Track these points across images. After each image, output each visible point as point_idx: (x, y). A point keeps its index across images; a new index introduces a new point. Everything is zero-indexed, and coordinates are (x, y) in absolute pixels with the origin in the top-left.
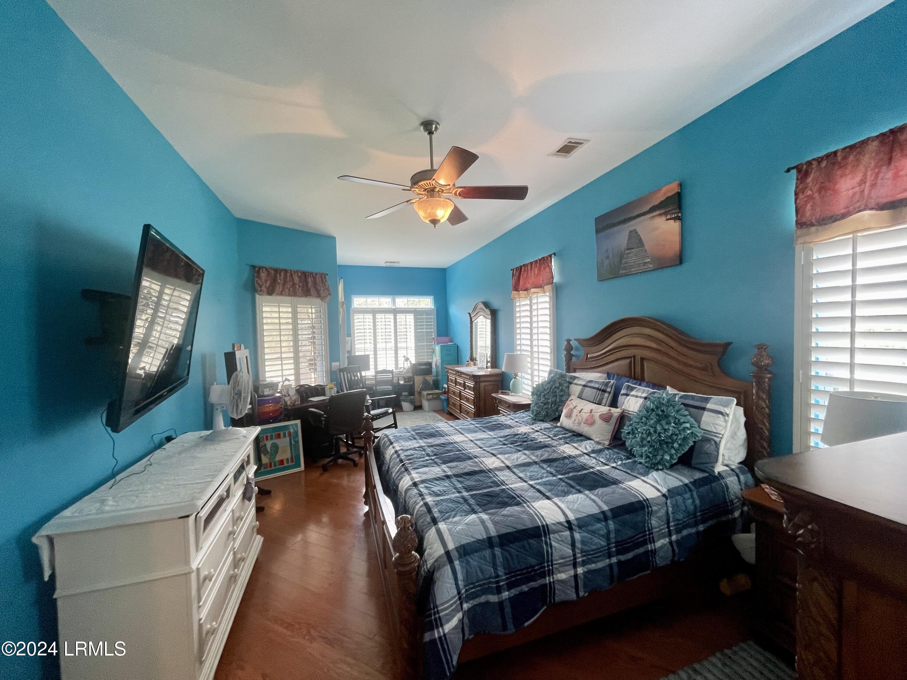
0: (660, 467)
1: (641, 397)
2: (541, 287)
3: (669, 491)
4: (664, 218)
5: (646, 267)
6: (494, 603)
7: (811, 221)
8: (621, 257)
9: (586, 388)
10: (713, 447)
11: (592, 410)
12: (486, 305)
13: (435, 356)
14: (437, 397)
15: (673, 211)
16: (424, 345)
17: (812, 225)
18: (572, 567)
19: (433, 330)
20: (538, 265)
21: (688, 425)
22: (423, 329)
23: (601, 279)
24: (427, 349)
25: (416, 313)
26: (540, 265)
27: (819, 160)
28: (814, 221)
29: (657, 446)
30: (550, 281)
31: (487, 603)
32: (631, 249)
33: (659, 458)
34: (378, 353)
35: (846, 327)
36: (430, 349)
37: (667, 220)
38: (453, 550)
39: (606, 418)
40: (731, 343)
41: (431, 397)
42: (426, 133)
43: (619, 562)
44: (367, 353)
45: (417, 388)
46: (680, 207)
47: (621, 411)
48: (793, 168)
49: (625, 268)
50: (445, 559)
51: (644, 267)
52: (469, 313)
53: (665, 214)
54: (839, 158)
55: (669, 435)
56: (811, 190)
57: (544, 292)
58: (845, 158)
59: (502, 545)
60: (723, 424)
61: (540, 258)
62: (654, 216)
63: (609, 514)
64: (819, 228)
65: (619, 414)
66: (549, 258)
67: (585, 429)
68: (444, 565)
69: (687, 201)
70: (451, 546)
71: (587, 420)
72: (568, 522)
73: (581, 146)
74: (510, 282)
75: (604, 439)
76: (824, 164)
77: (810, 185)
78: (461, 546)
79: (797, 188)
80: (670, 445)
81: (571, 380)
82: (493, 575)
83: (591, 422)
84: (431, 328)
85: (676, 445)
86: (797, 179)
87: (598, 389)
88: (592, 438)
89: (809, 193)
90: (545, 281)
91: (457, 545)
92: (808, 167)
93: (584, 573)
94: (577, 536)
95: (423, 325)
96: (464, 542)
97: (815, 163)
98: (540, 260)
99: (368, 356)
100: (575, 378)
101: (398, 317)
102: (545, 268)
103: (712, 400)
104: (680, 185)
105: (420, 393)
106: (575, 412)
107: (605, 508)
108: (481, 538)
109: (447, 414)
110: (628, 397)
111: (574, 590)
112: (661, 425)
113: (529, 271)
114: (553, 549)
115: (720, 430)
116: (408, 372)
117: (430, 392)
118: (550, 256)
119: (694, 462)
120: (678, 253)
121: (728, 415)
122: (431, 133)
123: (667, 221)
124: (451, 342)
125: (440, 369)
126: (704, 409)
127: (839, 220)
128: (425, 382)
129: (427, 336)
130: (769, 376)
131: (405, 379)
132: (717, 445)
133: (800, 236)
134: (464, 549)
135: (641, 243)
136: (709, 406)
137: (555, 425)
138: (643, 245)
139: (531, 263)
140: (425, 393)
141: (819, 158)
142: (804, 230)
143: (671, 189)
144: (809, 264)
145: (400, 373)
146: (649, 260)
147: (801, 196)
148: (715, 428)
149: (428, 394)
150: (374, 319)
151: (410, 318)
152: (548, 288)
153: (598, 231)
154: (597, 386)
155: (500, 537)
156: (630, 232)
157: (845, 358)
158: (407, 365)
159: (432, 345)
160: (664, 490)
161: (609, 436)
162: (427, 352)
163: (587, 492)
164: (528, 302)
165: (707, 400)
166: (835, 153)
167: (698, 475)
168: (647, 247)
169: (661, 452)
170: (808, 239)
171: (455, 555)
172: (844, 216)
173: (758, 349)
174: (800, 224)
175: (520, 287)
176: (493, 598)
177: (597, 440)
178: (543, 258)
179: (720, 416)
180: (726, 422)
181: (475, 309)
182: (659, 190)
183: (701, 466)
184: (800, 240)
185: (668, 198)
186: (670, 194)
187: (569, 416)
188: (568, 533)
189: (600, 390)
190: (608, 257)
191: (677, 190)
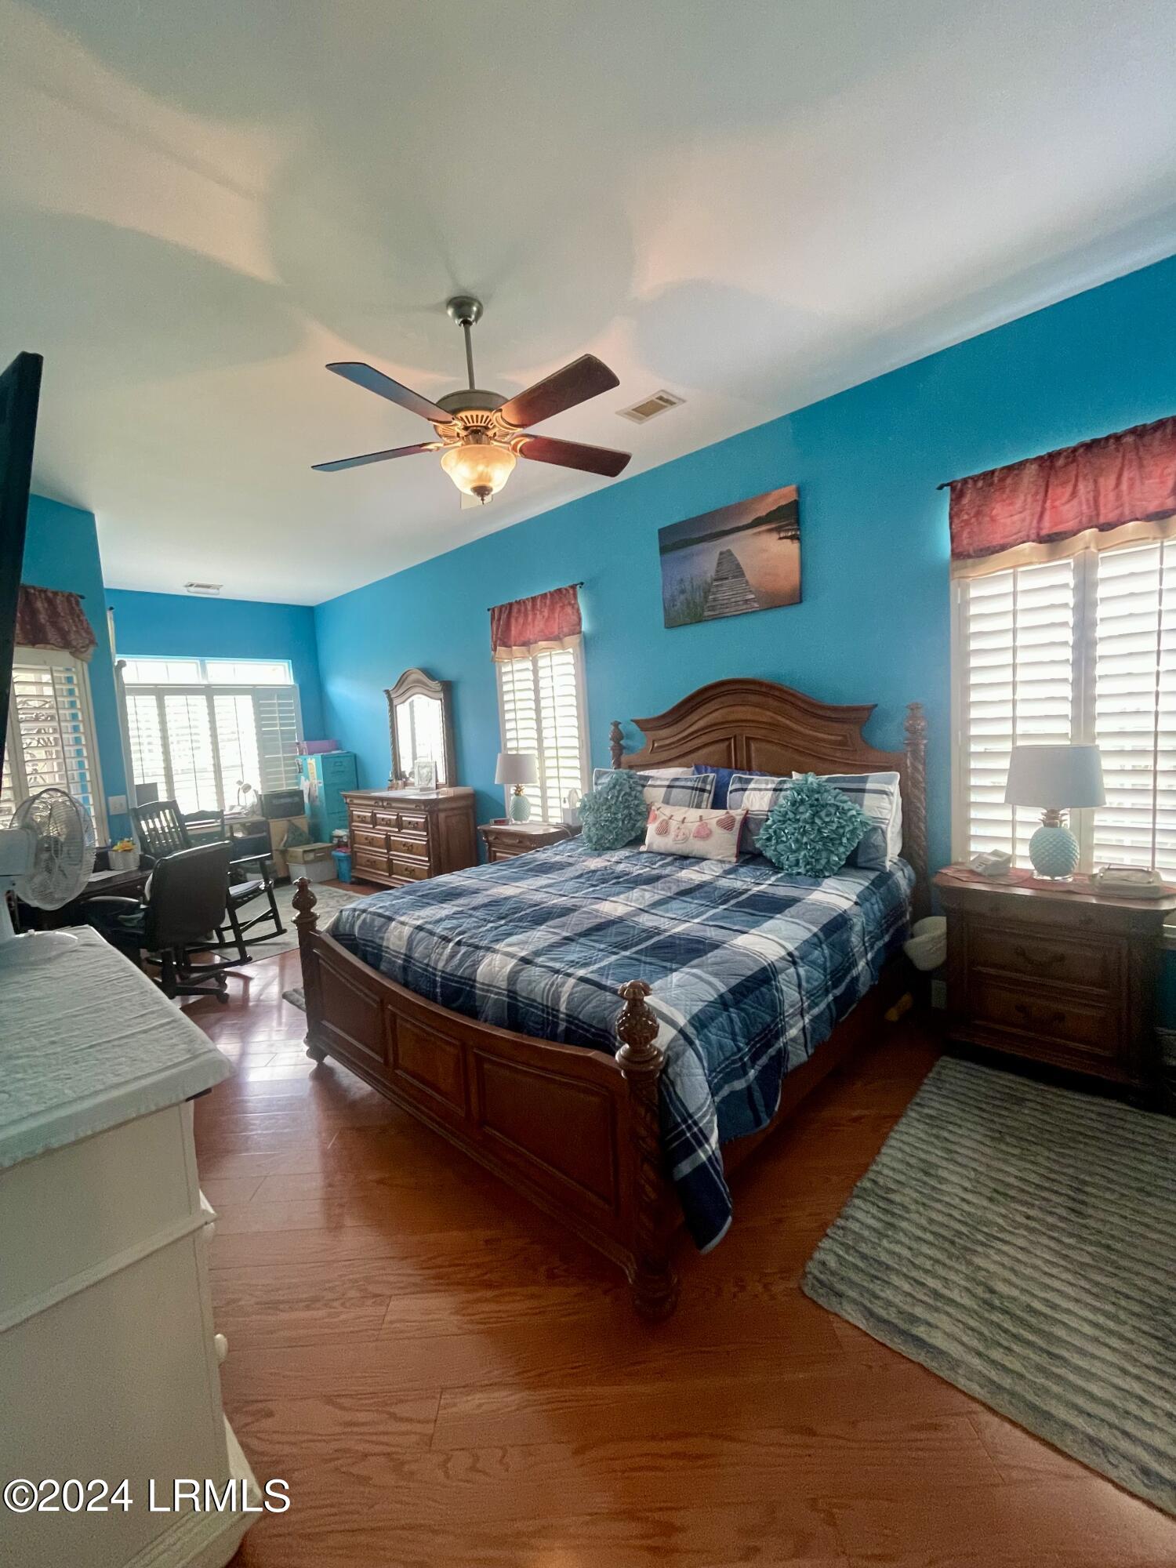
0: (827, 874)
1: (766, 790)
2: (557, 638)
3: (858, 896)
4: (775, 536)
5: (749, 606)
6: (741, 1091)
7: (968, 551)
8: (707, 592)
9: (675, 791)
10: (880, 838)
11: (701, 817)
12: (429, 673)
13: (307, 778)
14: (325, 856)
15: (790, 527)
16: (278, 759)
17: (969, 556)
18: (799, 1016)
19: (295, 726)
20: (548, 602)
21: (854, 812)
22: (275, 725)
23: (671, 623)
24: (286, 765)
25: (259, 694)
26: (553, 604)
27: (975, 479)
28: (971, 552)
29: (819, 846)
30: (576, 629)
31: (732, 1093)
32: (722, 579)
33: (823, 862)
34: (175, 778)
35: (1006, 675)
36: (294, 764)
37: (780, 538)
38: (685, 1025)
39: (727, 825)
40: (876, 706)
41: (311, 856)
42: (458, 321)
43: (836, 999)
44: (148, 781)
45: (277, 842)
46: (798, 522)
47: (745, 812)
48: (947, 485)
49: (713, 608)
50: (682, 1041)
51: (744, 607)
52: (387, 692)
53: (778, 530)
54: (996, 479)
55: (834, 828)
56: (968, 514)
57: (563, 648)
58: (1002, 480)
59: (737, 1004)
60: (888, 806)
61: (552, 589)
62: (759, 533)
63: (821, 935)
64: (977, 560)
65: (742, 817)
66: (571, 592)
67: (697, 847)
68: (684, 1052)
69: (808, 516)
70: (682, 1021)
71: (698, 832)
72: (790, 954)
73: (669, 406)
74: (487, 632)
75: (729, 854)
76: (980, 484)
77: (967, 507)
78: (693, 1018)
79: (951, 509)
80: (838, 842)
81: (642, 782)
82: (735, 1049)
83: (704, 834)
84: (292, 725)
85: (844, 840)
86: (952, 500)
87: (692, 788)
88: (708, 857)
89: (966, 517)
90: (566, 630)
91: (688, 1017)
92: (962, 485)
93: (811, 1020)
94: (802, 971)
95: (274, 719)
96: (695, 1010)
97: (970, 481)
98: (552, 594)
99: (155, 785)
100: (647, 778)
101: (216, 703)
102: (562, 607)
103: (870, 779)
104: (799, 491)
105: (284, 853)
106: (673, 825)
107: (815, 930)
108: (712, 999)
109: (352, 883)
110: (747, 792)
111: (803, 1048)
112: (821, 818)
113: (530, 613)
114: (785, 995)
115: (886, 814)
116: (252, 812)
117: (307, 848)
118: (573, 587)
119: (861, 860)
120: (798, 587)
121: (892, 794)
122: (466, 323)
123: (780, 541)
124: (338, 749)
125: (321, 802)
126: (863, 791)
127: (997, 552)
128: (293, 829)
129: (283, 740)
130: (925, 742)
131: (244, 827)
132: (884, 833)
133: (954, 570)
134: (699, 1018)
135: (739, 572)
136: (869, 786)
137: (636, 851)
138: (742, 575)
139: (534, 599)
140: (300, 850)
141: (976, 476)
142: (959, 563)
143: (783, 495)
144: (966, 603)
145: (235, 816)
146: (753, 596)
147: (956, 521)
148: (881, 812)
149: (305, 852)
150: (161, 706)
151: (246, 702)
152: (573, 640)
153: (664, 550)
154: (689, 784)
155: (732, 991)
156: (721, 553)
157: (1007, 711)
158: (250, 799)
159: (296, 757)
160: (854, 898)
161: (734, 850)
162: (286, 772)
163: (778, 916)
164: (529, 665)
165: (864, 780)
166: (993, 472)
167: (873, 875)
168: (748, 576)
169: (824, 854)
170: (963, 573)
171: (690, 1031)
172: (1003, 548)
173: (912, 709)
174: (957, 555)
175: (512, 639)
176: (739, 1085)
177: (719, 857)
178: (559, 590)
179: (885, 796)
180: (891, 803)
181: (401, 682)
182: (767, 495)
183: (868, 865)
184: (957, 574)
185: (780, 509)
186: (783, 503)
187: (663, 831)
188: (792, 970)
189: (696, 789)
190: (683, 592)
191: (794, 497)
